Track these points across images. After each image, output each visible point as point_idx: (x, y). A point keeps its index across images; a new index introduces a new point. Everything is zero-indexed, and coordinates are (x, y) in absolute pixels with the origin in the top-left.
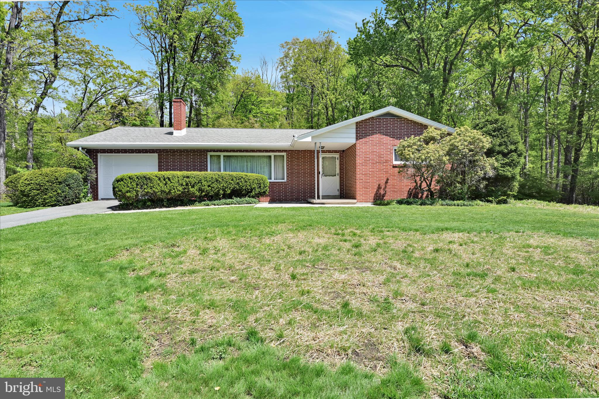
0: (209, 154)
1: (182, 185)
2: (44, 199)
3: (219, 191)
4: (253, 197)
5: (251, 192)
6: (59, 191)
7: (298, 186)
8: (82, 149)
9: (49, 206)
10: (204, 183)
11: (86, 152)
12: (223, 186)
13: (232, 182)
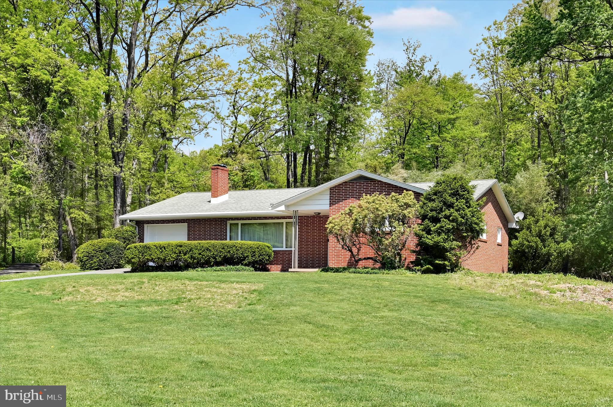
0: (229, 222)
1: (175, 253)
2: (91, 264)
3: (209, 258)
4: (246, 265)
5: (244, 260)
6: (101, 258)
7: (307, 255)
8: (130, 221)
9: (93, 269)
10: (195, 251)
11: (136, 224)
12: (214, 254)
13: (223, 250)
